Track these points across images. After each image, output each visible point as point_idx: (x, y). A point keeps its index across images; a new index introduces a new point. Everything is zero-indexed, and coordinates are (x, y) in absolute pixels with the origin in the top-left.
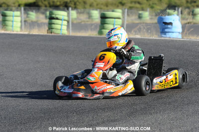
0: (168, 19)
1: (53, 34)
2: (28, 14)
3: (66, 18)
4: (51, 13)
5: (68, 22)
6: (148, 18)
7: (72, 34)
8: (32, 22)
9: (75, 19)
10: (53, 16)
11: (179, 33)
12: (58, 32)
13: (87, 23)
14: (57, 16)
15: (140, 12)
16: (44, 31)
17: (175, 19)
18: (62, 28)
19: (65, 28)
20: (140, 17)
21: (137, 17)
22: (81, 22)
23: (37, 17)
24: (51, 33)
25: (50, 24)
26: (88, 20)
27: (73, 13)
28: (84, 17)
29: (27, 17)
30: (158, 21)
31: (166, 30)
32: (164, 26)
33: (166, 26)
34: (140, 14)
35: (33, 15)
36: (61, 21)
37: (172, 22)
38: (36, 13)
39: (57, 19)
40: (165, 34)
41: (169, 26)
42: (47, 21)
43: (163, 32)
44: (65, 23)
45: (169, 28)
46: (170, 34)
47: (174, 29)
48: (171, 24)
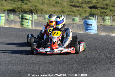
0: (89, 22)
1: (23, 28)
2: (9, 16)
3: (31, 19)
4: (22, 16)
5: (32, 21)
6: (78, 21)
7: (34, 28)
8: (11, 20)
9: (36, 20)
10: (24, 17)
11: (96, 30)
12: (26, 27)
13: (43, 22)
14: (26, 17)
15: (74, 17)
16: (18, 26)
17: (94, 22)
18: (29, 25)
19: (30, 24)
20: (73, 20)
21: (72, 20)
22: (40, 22)
23: (14, 18)
24: (22, 27)
25: (22, 22)
26: (43, 20)
27: (35, 16)
28: (41, 19)
29: (9, 17)
30: (84, 23)
31: (88, 28)
32: (87, 26)
33: (88, 26)
34: (73, 18)
35: (12, 16)
36: (28, 20)
37: (92, 23)
38: (13, 15)
39: (26, 19)
40: (88, 31)
41: (90, 26)
42: (20, 20)
43: (86, 29)
44: (30, 22)
45: (90, 27)
46: (90, 30)
47: (92, 28)
48: (91, 25)
